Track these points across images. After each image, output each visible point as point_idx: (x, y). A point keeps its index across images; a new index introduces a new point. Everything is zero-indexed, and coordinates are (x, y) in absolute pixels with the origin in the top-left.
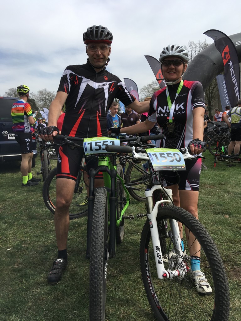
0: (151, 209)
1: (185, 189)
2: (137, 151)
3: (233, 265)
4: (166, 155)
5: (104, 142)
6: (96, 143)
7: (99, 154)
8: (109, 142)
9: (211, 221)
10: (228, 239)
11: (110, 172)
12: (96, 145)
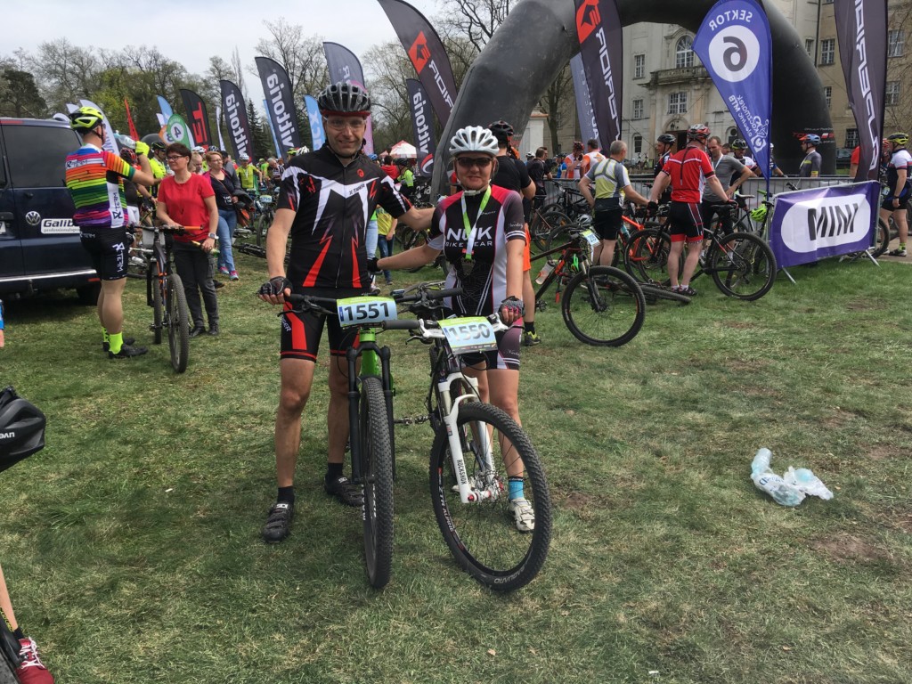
0: (448, 409)
1: (496, 368)
2: (428, 327)
3: (571, 490)
4: (468, 329)
5: (370, 306)
6: (358, 307)
7: (363, 325)
8: (379, 305)
9: (543, 422)
10: (569, 452)
11: (379, 351)
12: (358, 311)
